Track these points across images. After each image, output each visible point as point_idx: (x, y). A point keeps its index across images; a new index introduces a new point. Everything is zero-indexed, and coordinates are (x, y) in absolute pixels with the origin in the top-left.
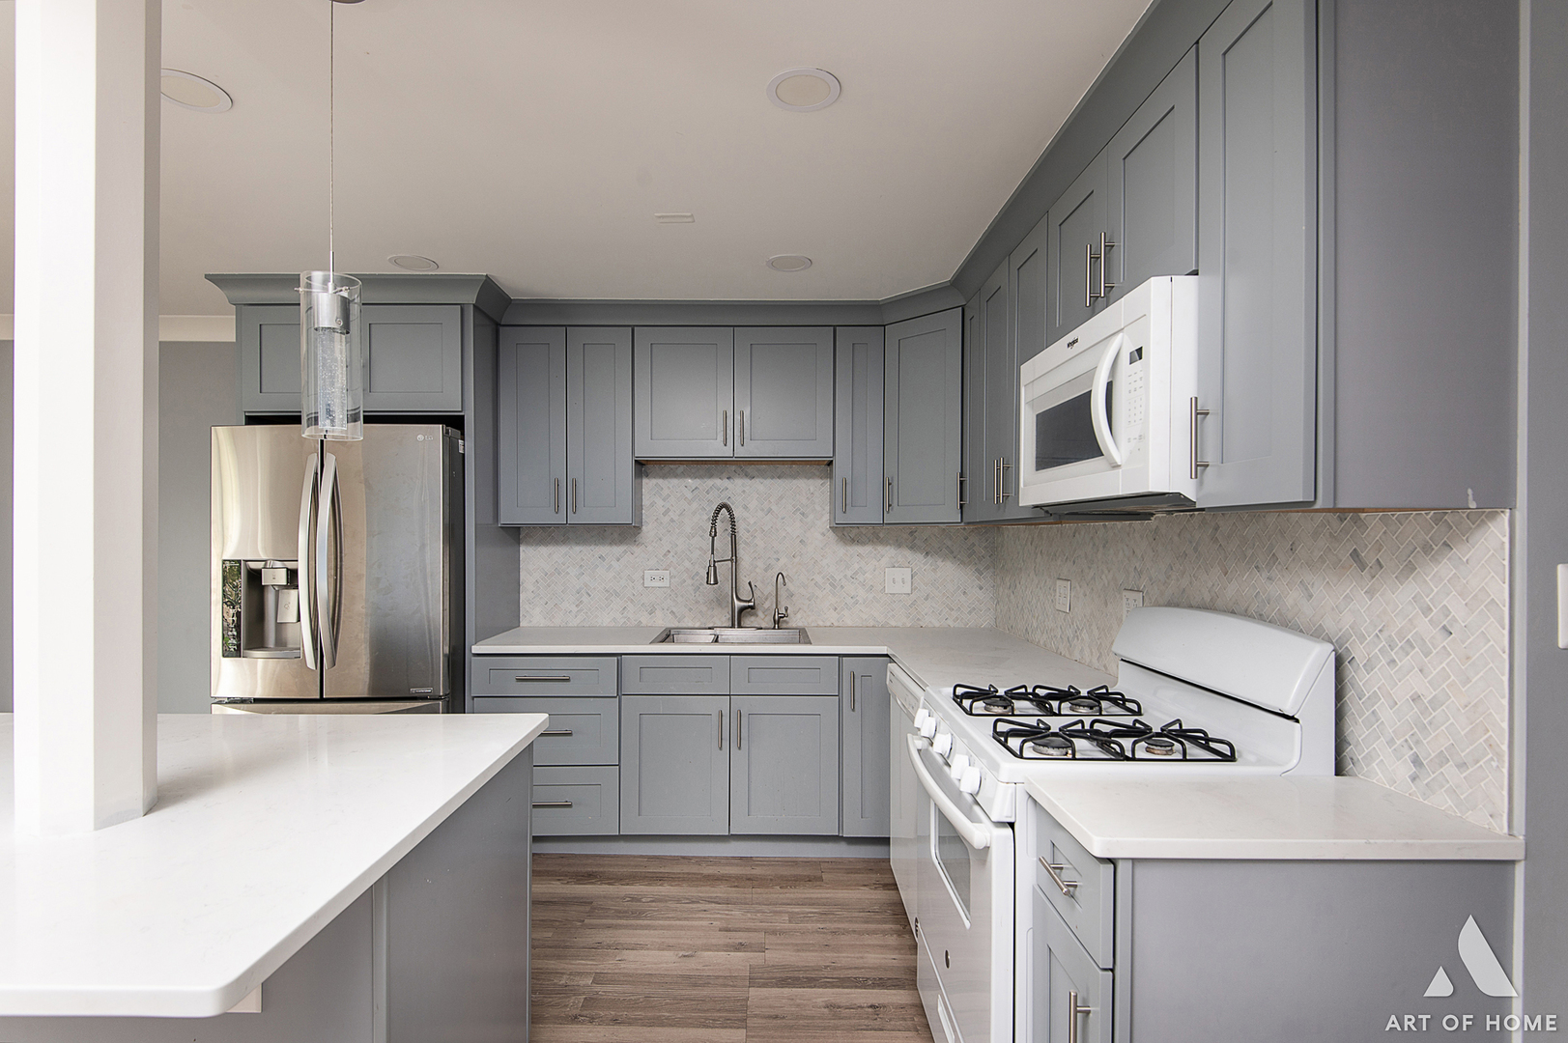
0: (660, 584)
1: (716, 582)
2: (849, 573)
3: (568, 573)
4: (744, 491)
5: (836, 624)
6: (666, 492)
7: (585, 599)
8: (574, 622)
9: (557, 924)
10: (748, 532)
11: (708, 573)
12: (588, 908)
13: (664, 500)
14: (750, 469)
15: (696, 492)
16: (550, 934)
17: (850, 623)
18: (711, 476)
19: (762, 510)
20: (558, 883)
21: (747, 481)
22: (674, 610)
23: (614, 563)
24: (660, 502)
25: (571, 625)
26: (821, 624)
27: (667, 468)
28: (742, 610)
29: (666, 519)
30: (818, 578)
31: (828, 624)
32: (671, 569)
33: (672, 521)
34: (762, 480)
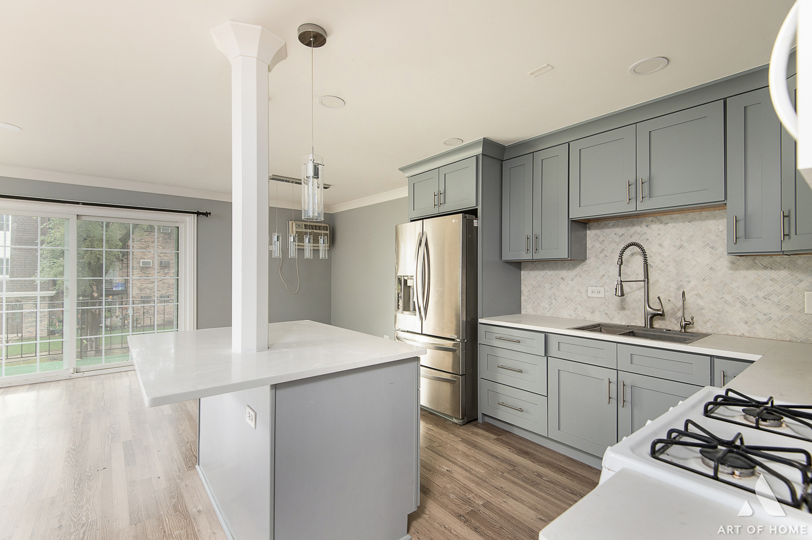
0: (598, 295)
1: (622, 295)
2: (761, 294)
3: (544, 287)
4: (659, 234)
5: (747, 335)
6: (601, 239)
7: (553, 301)
8: (548, 314)
9: (491, 468)
10: (663, 262)
11: (616, 289)
12: (511, 468)
13: (601, 244)
14: (665, 218)
15: (623, 237)
16: (483, 472)
17: (762, 336)
18: (634, 225)
19: (675, 246)
20: (508, 450)
21: (662, 226)
22: (607, 312)
23: (570, 282)
24: (598, 245)
25: (546, 315)
26: (731, 333)
27: (602, 224)
28: (654, 315)
29: (602, 255)
30: (728, 297)
31: (738, 334)
32: (606, 287)
33: (606, 256)
34: (674, 224)
